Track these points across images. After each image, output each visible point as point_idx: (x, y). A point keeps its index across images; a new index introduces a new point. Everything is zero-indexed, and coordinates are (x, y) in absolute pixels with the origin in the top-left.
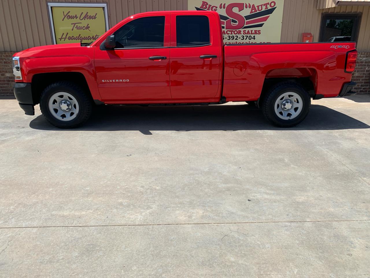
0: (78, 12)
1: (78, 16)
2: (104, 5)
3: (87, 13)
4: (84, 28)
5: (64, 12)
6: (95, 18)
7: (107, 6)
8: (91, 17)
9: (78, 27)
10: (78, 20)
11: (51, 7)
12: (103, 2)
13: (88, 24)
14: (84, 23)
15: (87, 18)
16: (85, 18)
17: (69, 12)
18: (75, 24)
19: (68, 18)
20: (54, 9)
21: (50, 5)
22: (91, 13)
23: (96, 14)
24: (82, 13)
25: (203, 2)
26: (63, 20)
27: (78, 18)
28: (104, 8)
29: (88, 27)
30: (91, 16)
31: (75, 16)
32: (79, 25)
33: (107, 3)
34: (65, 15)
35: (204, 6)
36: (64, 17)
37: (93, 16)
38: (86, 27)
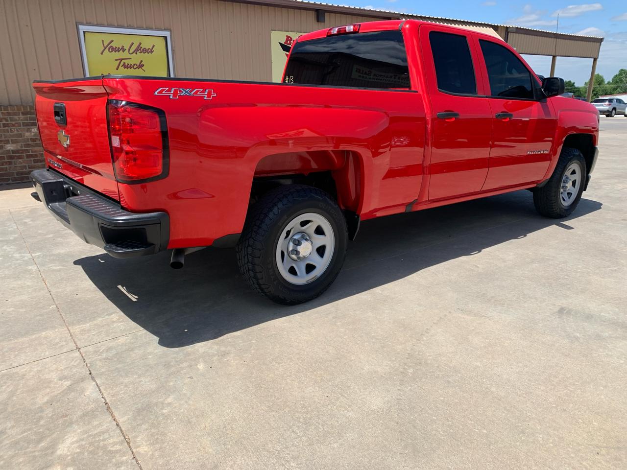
0: (125, 42)
1: (127, 47)
2: (167, 34)
3: (140, 44)
4: (135, 67)
5: (103, 41)
6: (152, 52)
7: (171, 35)
8: (145, 51)
9: (126, 64)
10: (125, 55)
11: (84, 32)
12: (166, 30)
13: (142, 61)
14: (136, 59)
15: (140, 51)
16: (136, 51)
17: (112, 41)
18: (121, 60)
19: (110, 51)
20: (87, 34)
21: (82, 28)
22: (147, 44)
23: (154, 46)
24: (133, 44)
25: (287, 36)
26: (102, 54)
27: (126, 51)
28: (165, 38)
29: (141, 66)
30: (145, 48)
31: (121, 48)
32: (127, 62)
33: (170, 31)
34: (105, 46)
35: (289, 42)
36: (103, 48)
37: (149, 49)
38: (138, 65)
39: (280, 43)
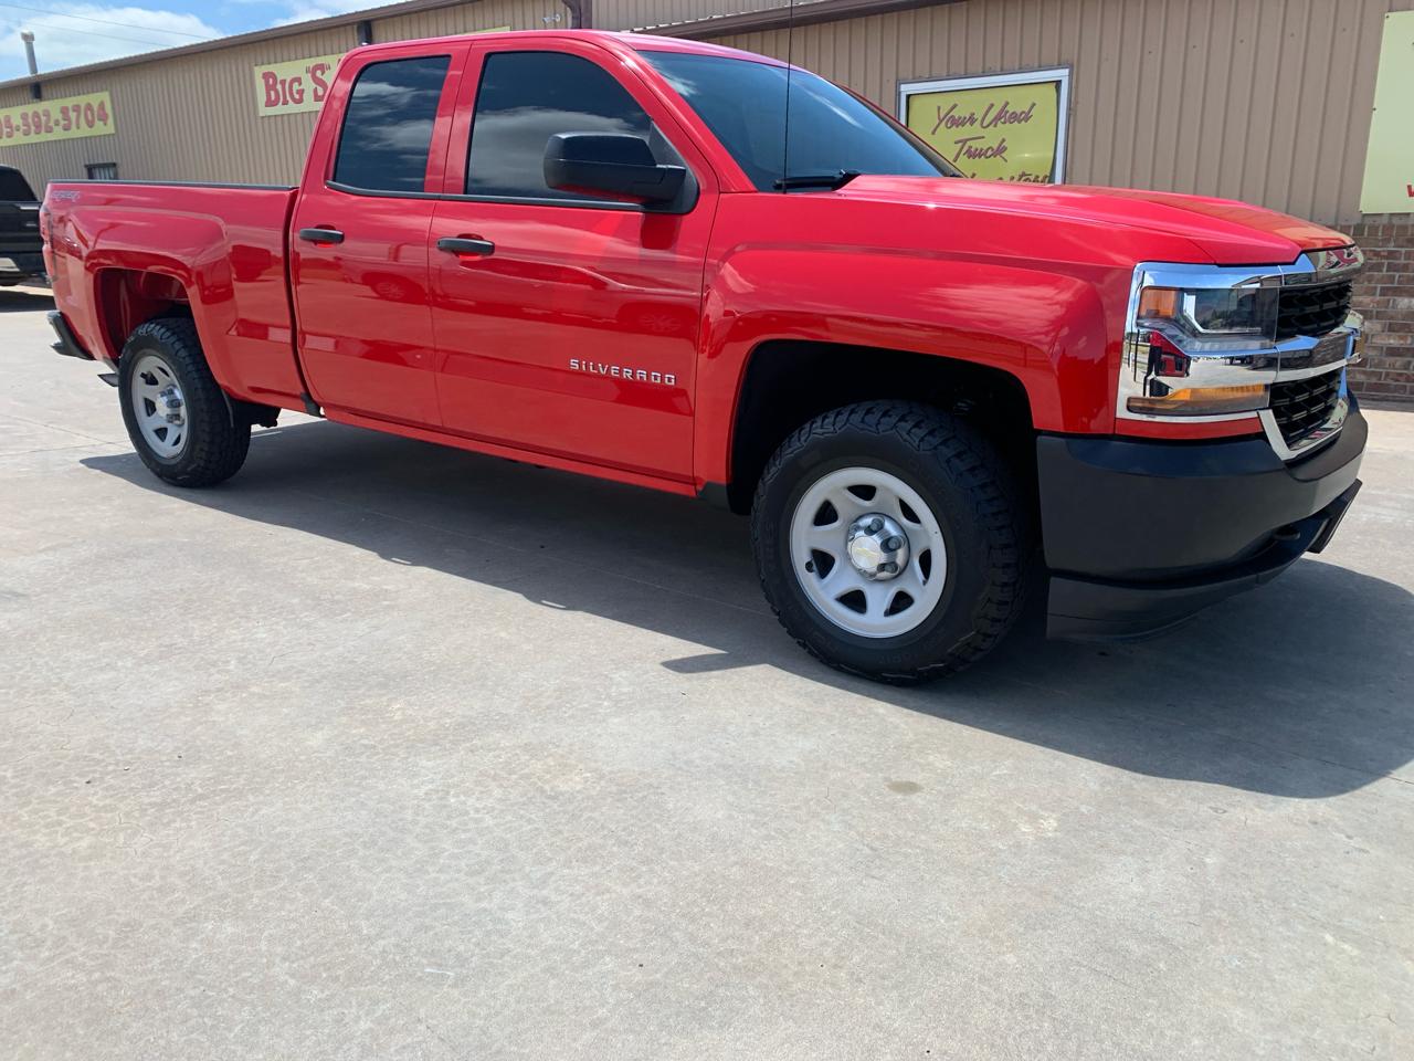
0: (978, 106)
1: (979, 116)
2: (1063, 74)
3: (1007, 104)
4: (990, 153)
5: (939, 108)
6: (1027, 118)
7: (1071, 75)
8: (1014, 118)
9: (973, 148)
10: (975, 130)
11: (908, 97)
12: (1060, 66)
13: (1004, 140)
14: (993, 137)
15: (1003, 120)
16: (996, 120)
17: (955, 106)
18: (965, 141)
19: (949, 125)
20: (915, 103)
21: (906, 89)
22: (1018, 104)
23: (1034, 105)
24: (992, 105)
26: (933, 133)
27: (977, 123)
28: (1058, 83)
29: (1000, 150)
30: (1014, 113)
31: (968, 118)
32: (975, 145)
33: (1071, 67)
34: (941, 117)
36: (937, 122)
37: (1023, 112)
38: (995, 148)
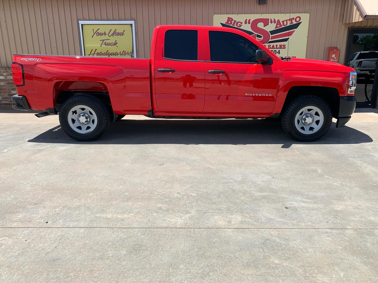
0: (106, 29)
1: (107, 33)
2: (132, 22)
3: (116, 30)
4: (112, 44)
5: (93, 29)
6: (123, 35)
7: (135, 23)
8: (119, 34)
9: (106, 43)
10: (106, 37)
11: (82, 25)
12: (131, 20)
13: (116, 41)
14: (112, 40)
15: (115, 34)
16: (113, 34)
17: (99, 29)
18: (103, 40)
19: (97, 35)
20: (84, 27)
21: (81, 22)
22: (120, 30)
23: (124, 31)
24: (111, 30)
25: (228, 18)
26: (92, 37)
27: (107, 35)
28: (131, 25)
29: (115, 44)
30: (118, 33)
31: (103, 33)
32: (107, 41)
33: (135, 20)
34: (94, 32)
35: (229, 22)
36: (93, 34)
37: (121, 33)
38: (114, 43)
39: (221, 23)
